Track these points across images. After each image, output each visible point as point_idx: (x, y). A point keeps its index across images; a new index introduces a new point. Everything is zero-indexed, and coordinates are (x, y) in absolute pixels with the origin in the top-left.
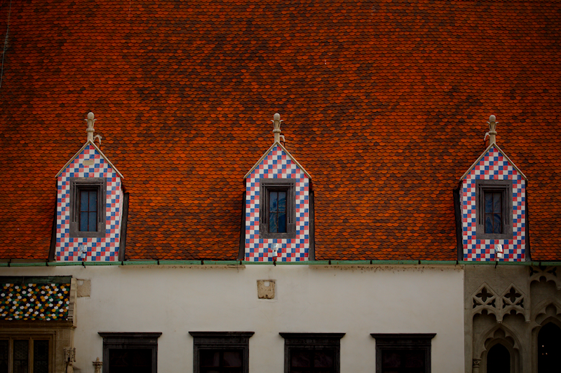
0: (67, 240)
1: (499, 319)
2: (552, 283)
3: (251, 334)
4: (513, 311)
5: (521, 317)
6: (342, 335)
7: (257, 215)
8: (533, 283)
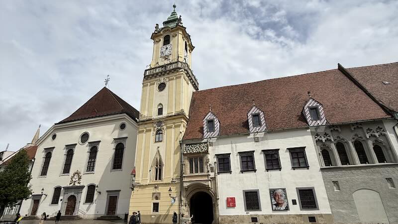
0: (206, 133)
1: (324, 141)
2: (337, 130)
3: (254, 151)
4: (327, 139)
5: (330, 140)
6: (279, 149)
7: (251, 122)
8: (331, 131)
